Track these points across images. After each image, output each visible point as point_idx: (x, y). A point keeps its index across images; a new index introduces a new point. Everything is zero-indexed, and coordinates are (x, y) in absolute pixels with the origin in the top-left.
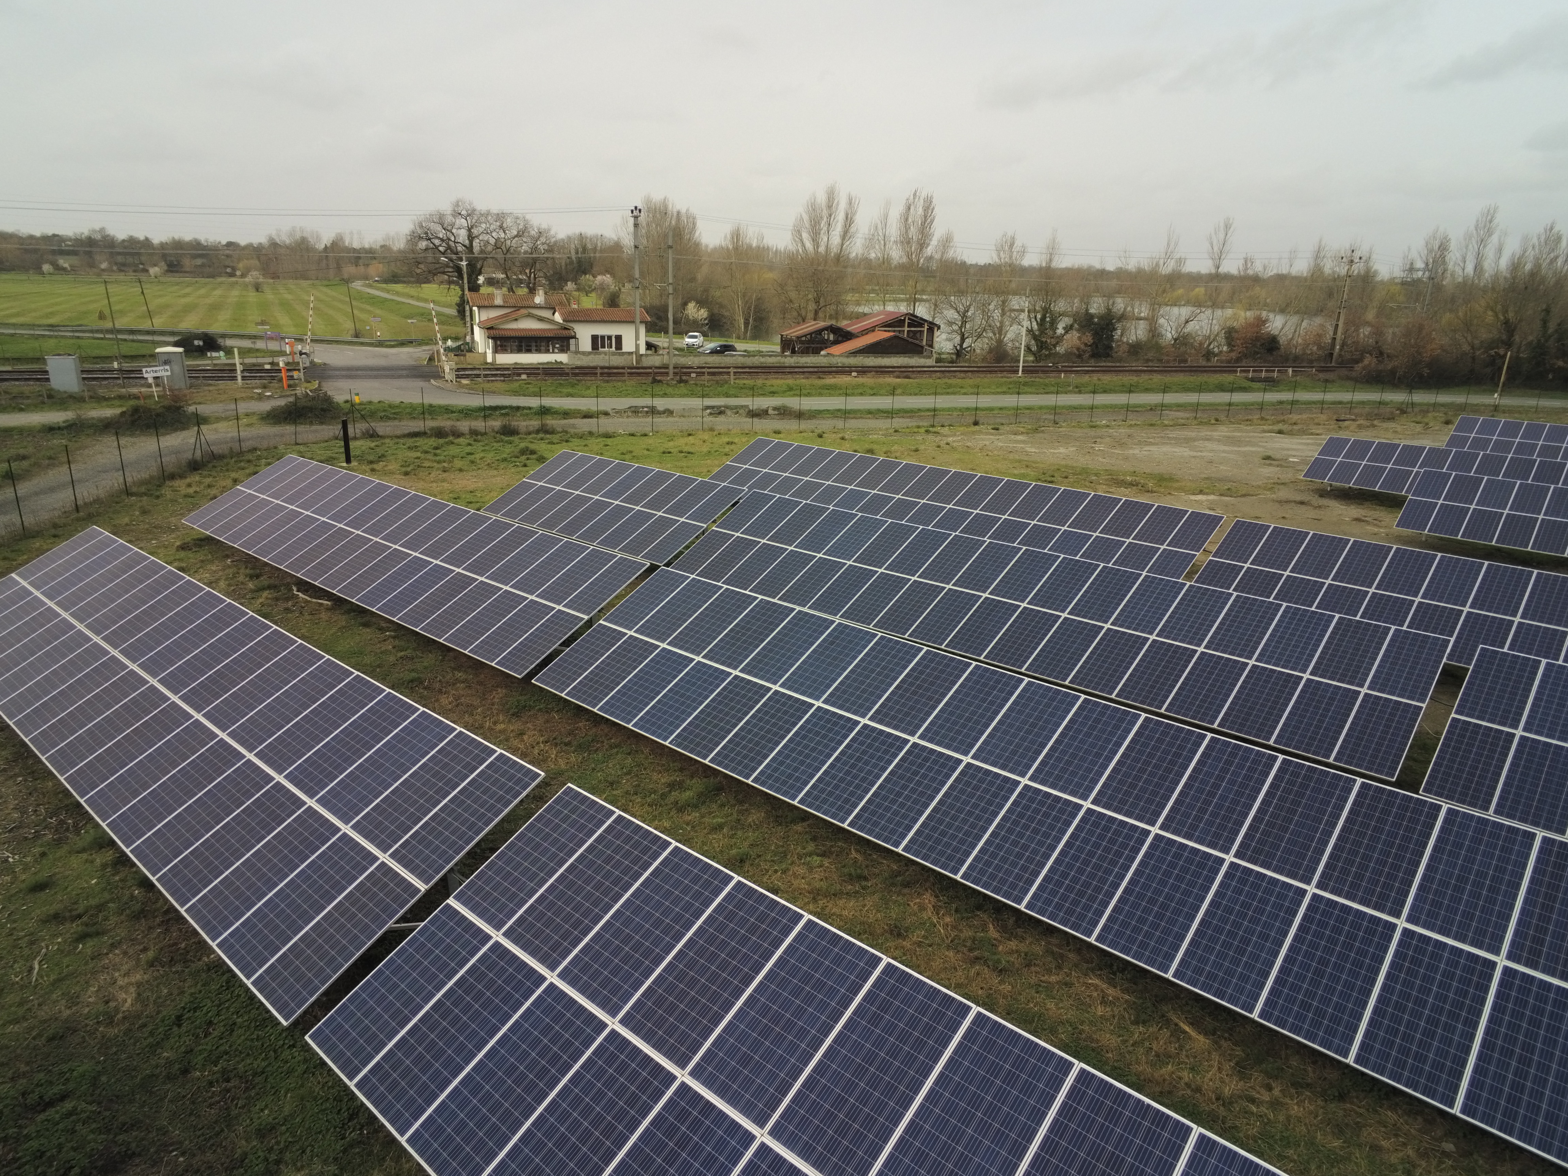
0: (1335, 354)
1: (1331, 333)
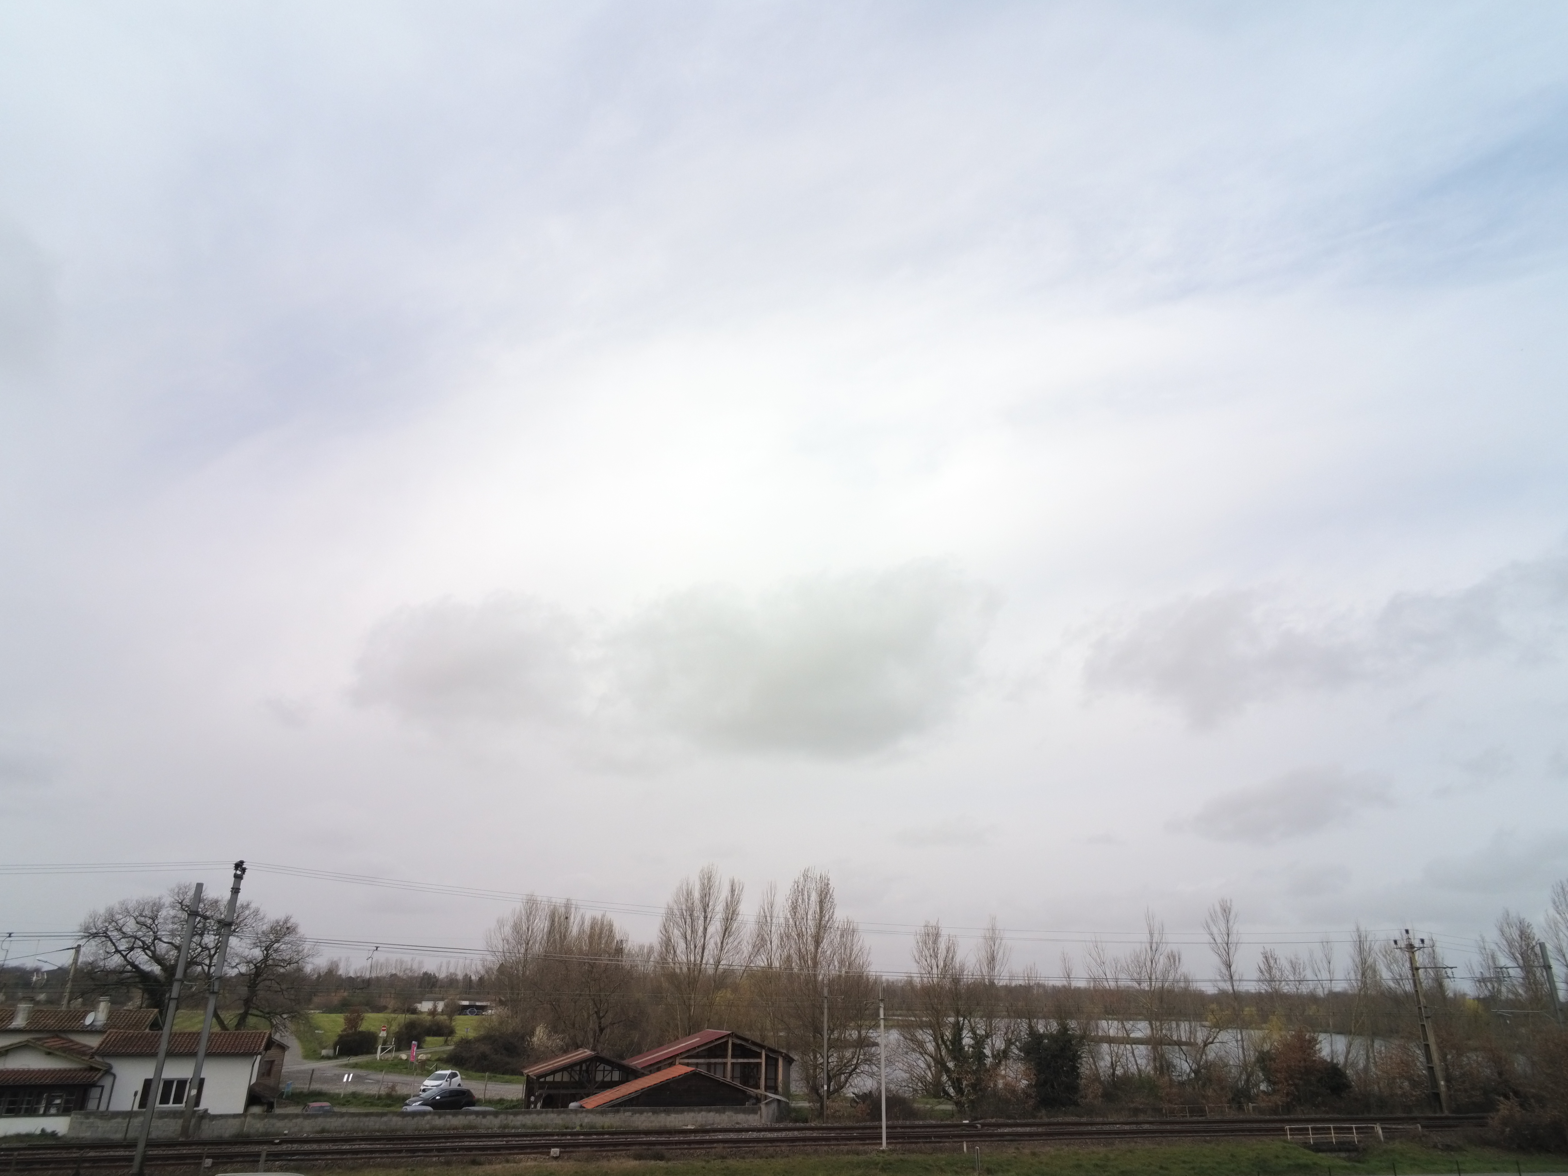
0: (1443, 1096)
1: (1422, 1059)
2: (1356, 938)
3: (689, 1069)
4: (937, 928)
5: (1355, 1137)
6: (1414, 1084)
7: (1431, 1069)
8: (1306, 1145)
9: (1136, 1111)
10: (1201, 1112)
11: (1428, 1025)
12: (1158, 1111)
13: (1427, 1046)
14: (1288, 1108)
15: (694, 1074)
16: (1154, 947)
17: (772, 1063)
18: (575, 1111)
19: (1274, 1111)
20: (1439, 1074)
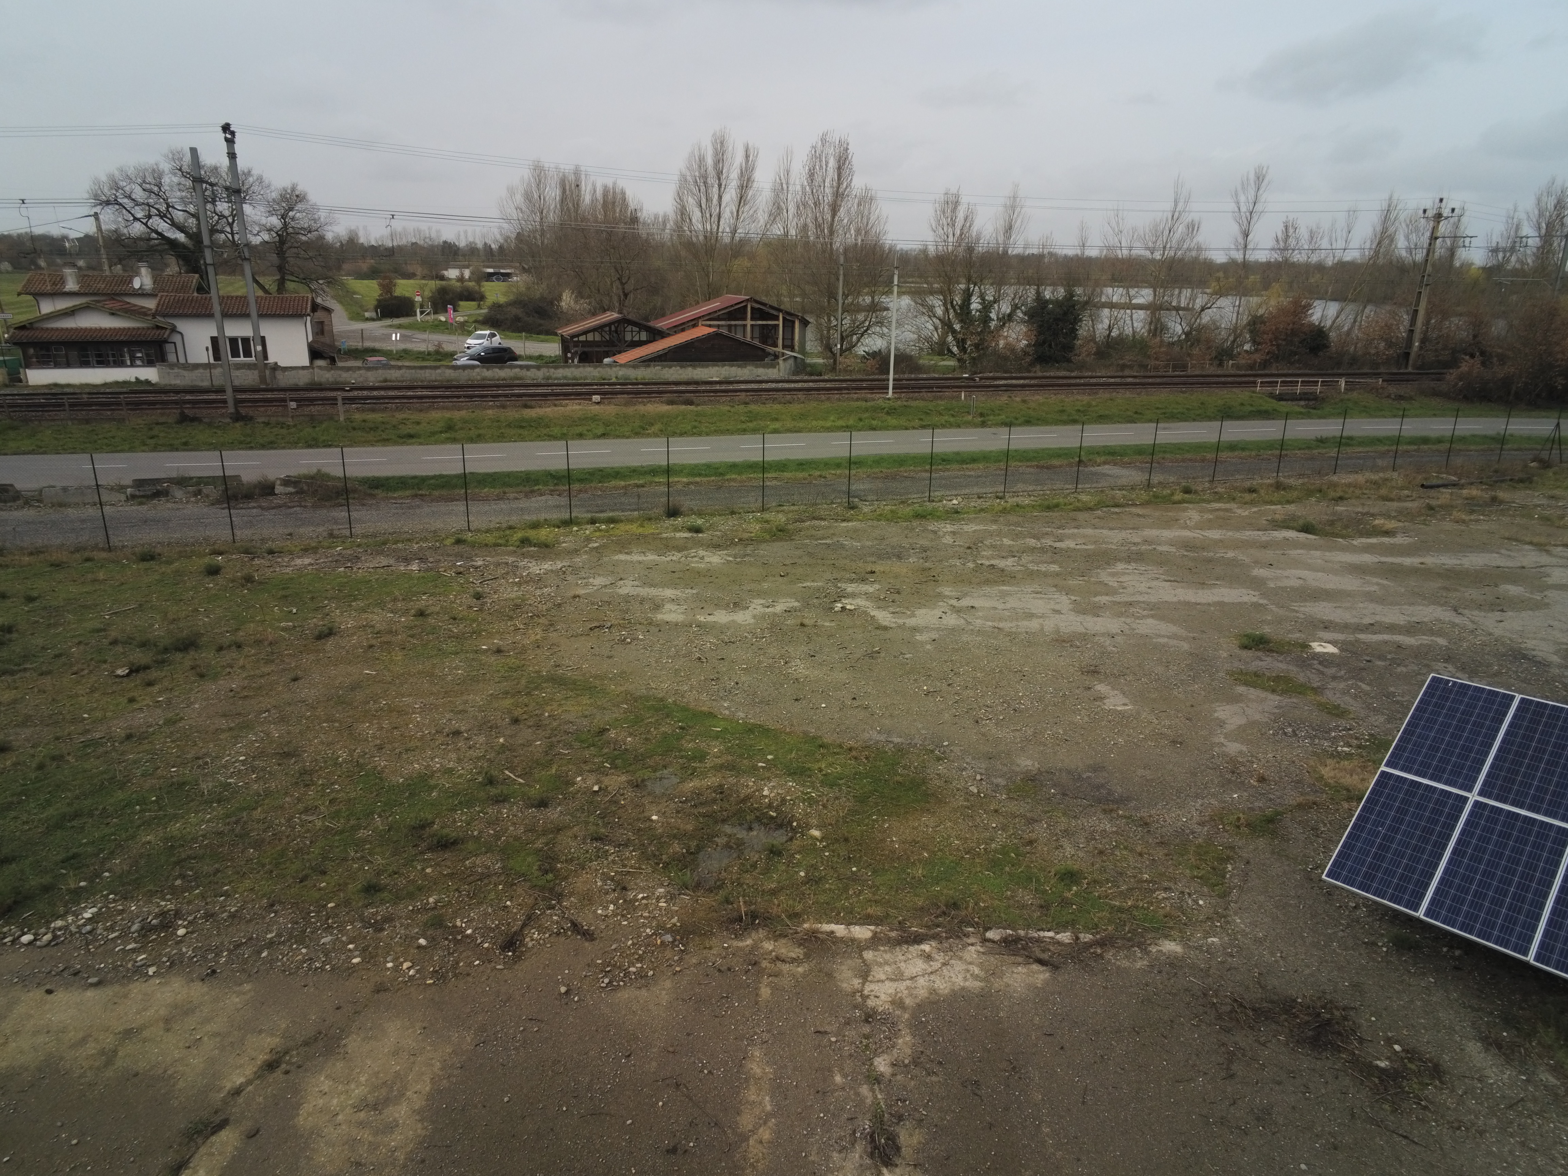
0: (1413, 355)
1: (1407, 323)
2: (1385, 206)
3: (711, 330)
4: (957, 196)
5: (1319, 388)
6: (1390, 344)
7: (1411, 332)
8: (1272, 396)
9: (1123, 367)
10: (1184, 367)
11: (1425, 292)
12: (1144, 367)
13: (1416, 311)
14: (1265, 364)
15: (717, 335)
16: (1175, 217)
17: (789, 324)
18: (610, 366)
19: (1251, 367)
20: (1417, 336)
